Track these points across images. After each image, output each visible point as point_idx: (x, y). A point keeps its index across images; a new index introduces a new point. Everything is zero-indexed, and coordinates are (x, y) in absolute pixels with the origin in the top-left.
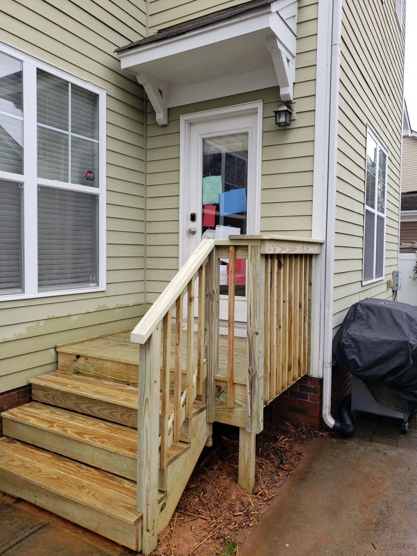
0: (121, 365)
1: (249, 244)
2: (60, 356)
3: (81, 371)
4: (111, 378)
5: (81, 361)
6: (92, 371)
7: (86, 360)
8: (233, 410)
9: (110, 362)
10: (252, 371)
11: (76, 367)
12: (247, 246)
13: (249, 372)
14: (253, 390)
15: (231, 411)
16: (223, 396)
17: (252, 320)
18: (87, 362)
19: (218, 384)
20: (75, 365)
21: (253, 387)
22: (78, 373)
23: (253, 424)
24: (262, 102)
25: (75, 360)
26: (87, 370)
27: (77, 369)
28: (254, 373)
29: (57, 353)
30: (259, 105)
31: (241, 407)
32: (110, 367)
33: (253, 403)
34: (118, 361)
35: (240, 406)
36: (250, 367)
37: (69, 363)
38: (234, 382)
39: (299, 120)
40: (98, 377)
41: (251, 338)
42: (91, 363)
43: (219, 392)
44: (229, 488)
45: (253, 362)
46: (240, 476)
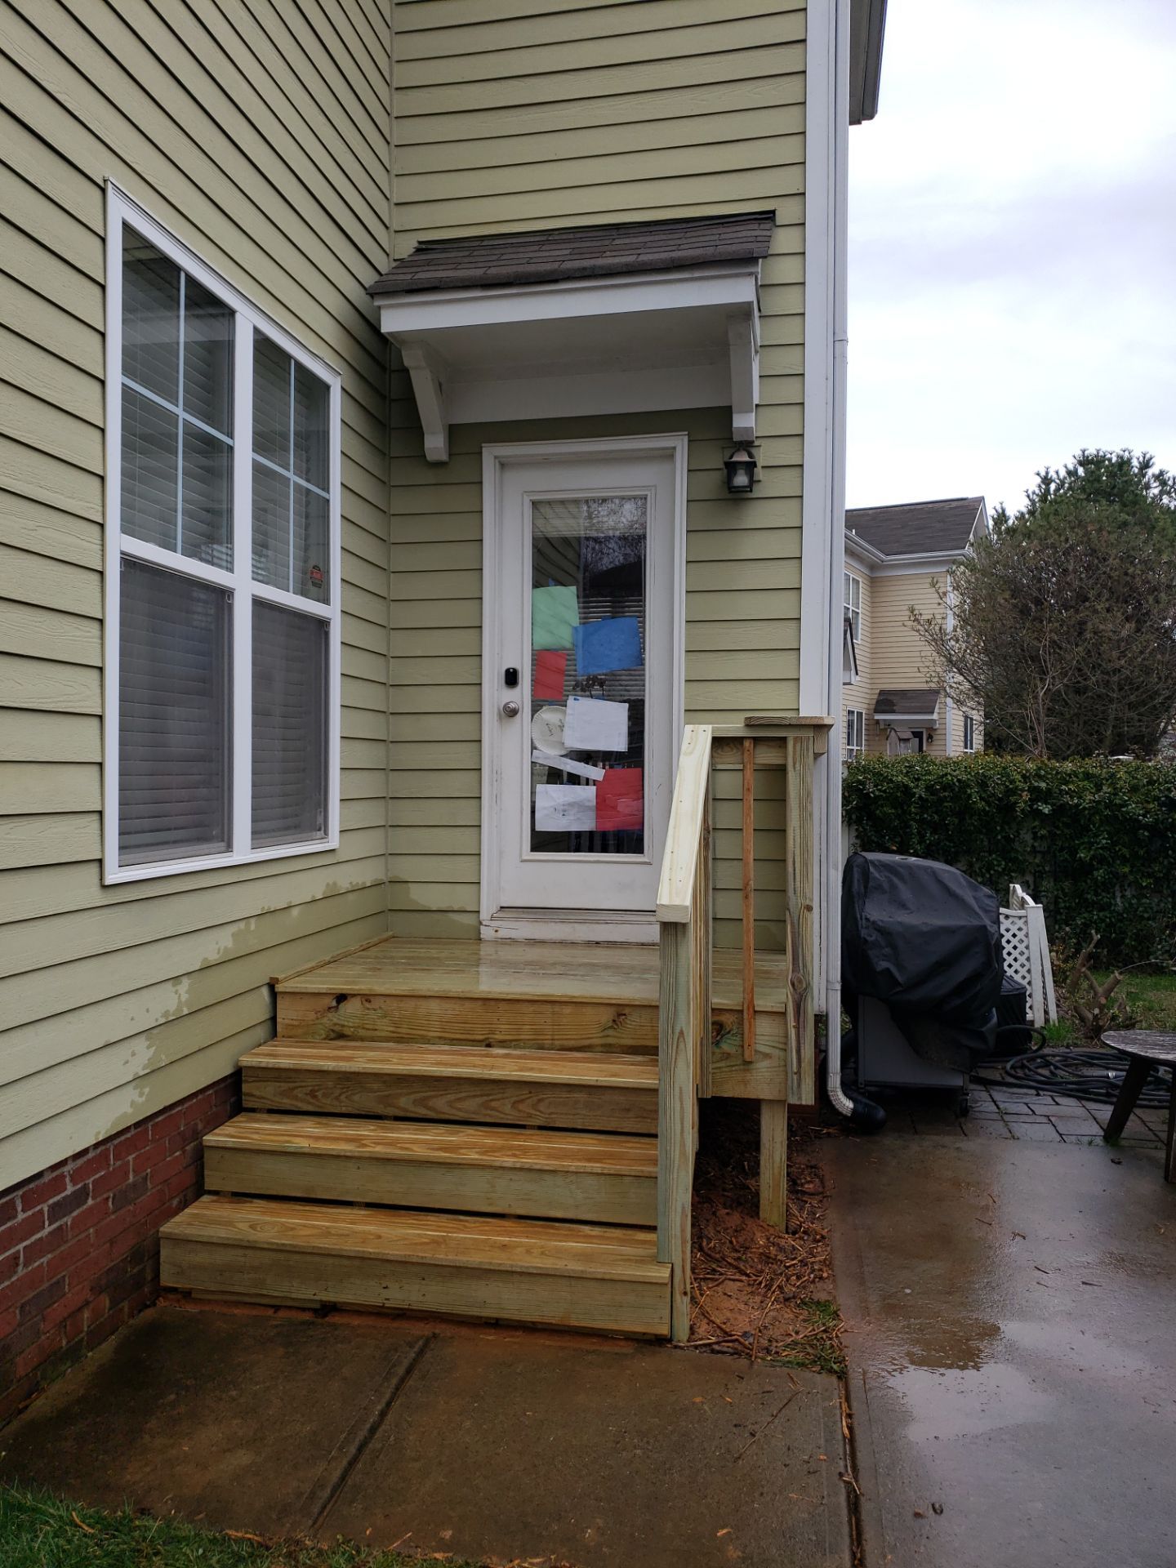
0: (468, 1004)
1: (791, 735)
2: (281, 1004)
3: (347, 1032)
4: (440, 1038)
5: (351, 1008)
6: (385, 1027)
7: (364, 1002)
8: (751, 1066)
9: (438, 1001)
10: (800, 982)
11: (335, 1024)
12: (784, 740)
13: (793, 985)
14: (801, 1019)
15: (748, 1070)
16: (729, 1041)
17: (798, 883)
18: (368, 1009)
19: (716, 1018)
20: (332, 1019)
21: (802, 1014)
22: (341, 1036)
23: (803, 1086)
24: (686, 439)
25: (330, 1008)
26: (367, 1026)
27: (337, 1028)
28: (804, 986)
29: (274, 994)
30: (679, 443)
31: (771, 1057)
32: (438, 1012)
33: (802, 1045)
34: (461, 995)
35: (767, 1056)
36: (795, 974)
37: (312, 1016)
38: (756, 1009)
39: (770, 484)
40: (399, 1040)
41: (796, 918)
42: (380, 1008)
43: (718, 1034)
44: (744, 1229)
45: (801, 965)
46: (764, 1202)
